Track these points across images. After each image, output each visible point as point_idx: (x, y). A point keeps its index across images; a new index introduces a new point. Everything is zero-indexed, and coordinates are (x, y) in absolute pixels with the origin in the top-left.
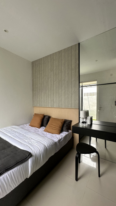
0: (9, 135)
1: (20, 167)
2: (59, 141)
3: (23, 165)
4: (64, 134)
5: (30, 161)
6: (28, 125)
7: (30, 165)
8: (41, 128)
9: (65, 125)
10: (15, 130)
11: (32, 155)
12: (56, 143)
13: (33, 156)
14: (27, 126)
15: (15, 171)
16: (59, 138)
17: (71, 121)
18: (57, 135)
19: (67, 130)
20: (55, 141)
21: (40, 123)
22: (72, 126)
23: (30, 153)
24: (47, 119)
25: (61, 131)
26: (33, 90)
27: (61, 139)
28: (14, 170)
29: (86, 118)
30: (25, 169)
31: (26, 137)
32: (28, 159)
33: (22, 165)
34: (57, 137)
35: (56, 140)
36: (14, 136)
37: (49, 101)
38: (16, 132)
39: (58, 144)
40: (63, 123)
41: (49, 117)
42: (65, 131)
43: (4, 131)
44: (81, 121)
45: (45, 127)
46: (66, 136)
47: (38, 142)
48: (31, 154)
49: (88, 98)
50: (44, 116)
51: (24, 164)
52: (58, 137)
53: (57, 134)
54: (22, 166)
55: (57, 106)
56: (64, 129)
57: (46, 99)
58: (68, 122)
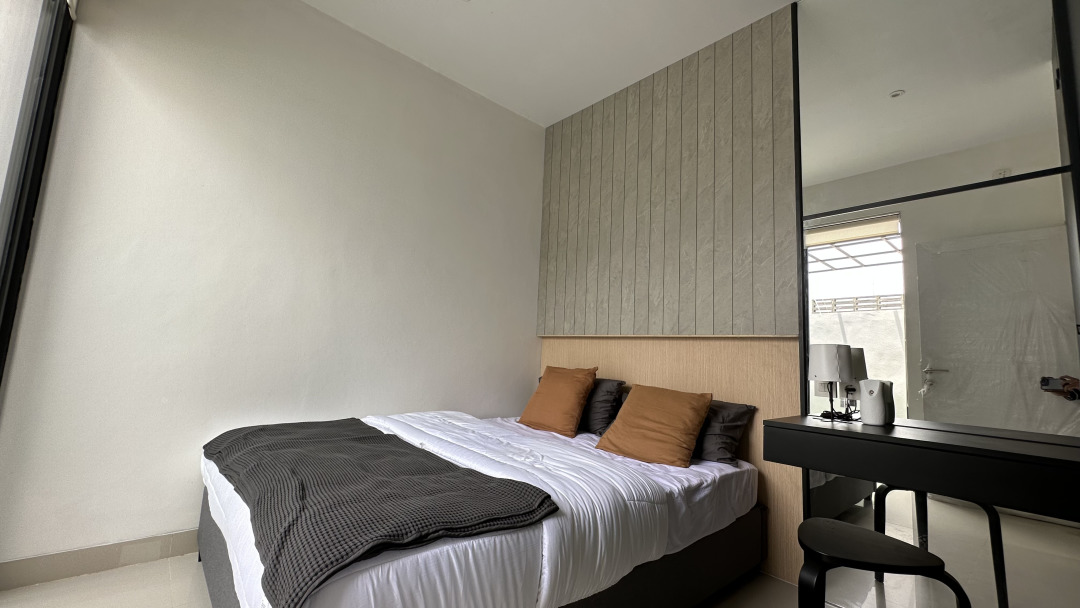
0: (438, 434)
1: (504, 543)
2: (690, 492)
3: (518, 538)
4: (711, 471)
5: (548, 532)
6: (512, 420)
7: (546, 553)
8: (579, 436)
9: (716, 427)
10: (460, 424)
11: (557, 509)
12: (670, 495)
13: (563, 514)
15: (482, 552)
16: (688, 480)
17: (750, 412)
18: (672, 468)
19: (729, 456)
20: (668, 490)
21: (576, 413)
22: (765, 422)
23: (549, 497)
24: (611, 398)
25: (696, 456)
26: (544, 255)
27: (699, 487)
28: (479, 545)
29: (850, 390)
30: (524, 564)
31: (512, 447)
32: (539, 521)
33: (515, 536)
34: (675, 478)
35: (675, 487)
36: (458, 439)
37: (625, 305)
38: (465, 430)
39: (684, 509)
40: (703, 414)
41: (621, 391)
42: (719, 460)
43: (413, 422)
45: (601, 434)
46: (725, 480)
47: (577, 469)
48: (554, 503)
49: (841, 323)
50: (597, 384)
51: (521, 537)
52: (682, 476)
53: (672, 463)
54: (511, 543)
55: (667, 328)
56: (712, 444)
57: (606, 298)
58: (732, 416)
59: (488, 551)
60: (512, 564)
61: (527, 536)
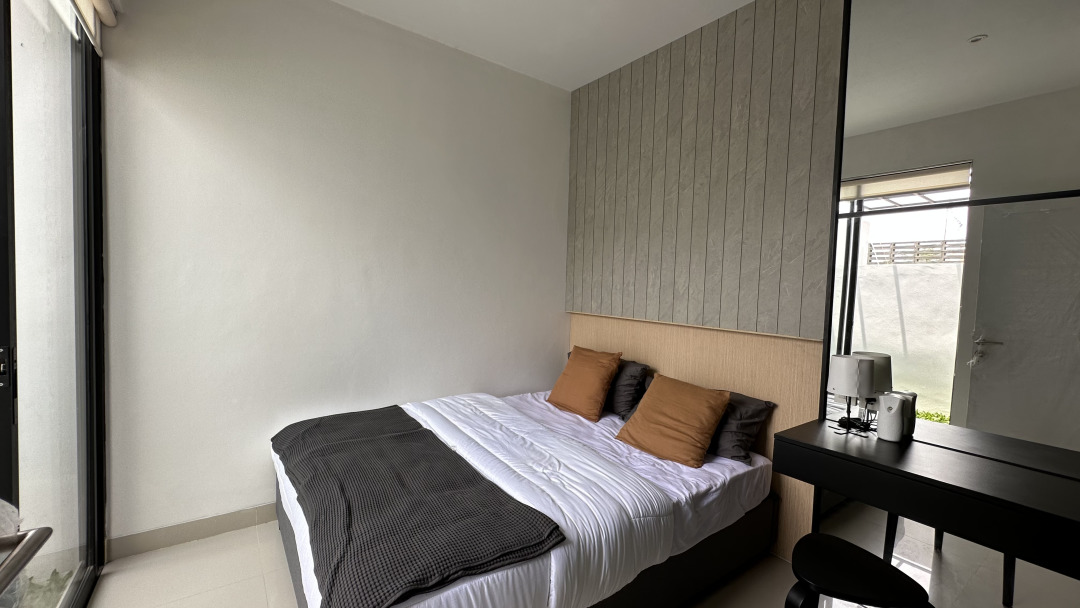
0: (468, 431)
1: (516, 574)
2: (697, 499)
3: (528, 568)
4: (724, 470)
5: (555, 561)
6: (542, 396)
7: (553, 578)
8: (602, 420)
9: (733, 425)
10: (489, 414)
11: (564, 538)
12: (677, 505)
13: (570, 542)
14: (540, 402)
15: (496, 586)
16: (697, 486)
17: (769, 409)
18: (684, 468)
19: (743, 454)
20: (675, 499)
21: (600, 398)
22: (776, 435)
23: (557, 527)
24: (635, 382)
25: (709, 452)
26: (572, 230)
27: (707, 492)
28: (493, 579)
29: (871, 401)
30: (533, 588)
31: (534, 450)
32: (549, 550)
33: (525, 567)
34: (685, 481)
35: (682, 495)
36: (485, 439)
37: (650, 290)
38: (493, 423)
39: (690, 515)
40: (721, 412)
41: (647, 373)
42: (733, 458)
43: (448, 414)
44: (836, 411)
45: (623, 418)
46: (736, 481)
47: (590, 484)
48: (562, 534)
50: (622, 365)
51: (531, 567)
52: (692, 480)
53: (685, 463)
54: (521, 573)
55: (692, 318)
56: (727, 441)
57: (632, 281)
58: (750, 413)
59: (501, 584)
60: (523, 591)
61: (537, 565)
